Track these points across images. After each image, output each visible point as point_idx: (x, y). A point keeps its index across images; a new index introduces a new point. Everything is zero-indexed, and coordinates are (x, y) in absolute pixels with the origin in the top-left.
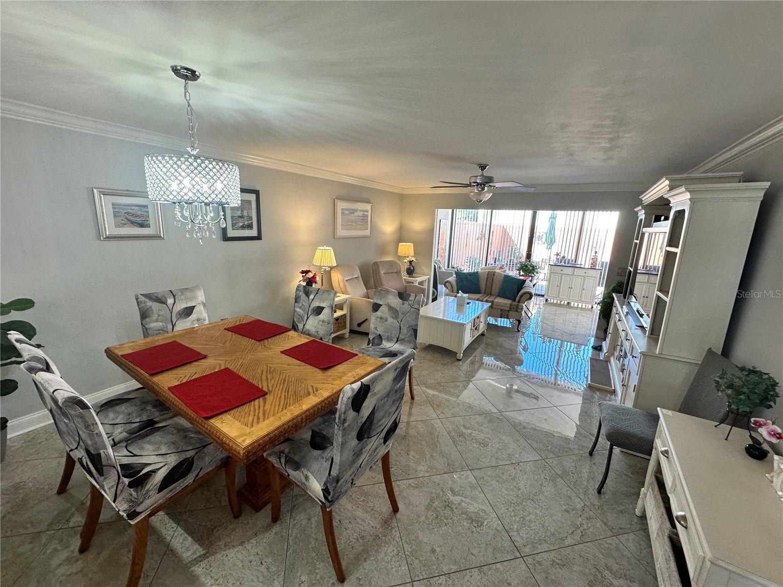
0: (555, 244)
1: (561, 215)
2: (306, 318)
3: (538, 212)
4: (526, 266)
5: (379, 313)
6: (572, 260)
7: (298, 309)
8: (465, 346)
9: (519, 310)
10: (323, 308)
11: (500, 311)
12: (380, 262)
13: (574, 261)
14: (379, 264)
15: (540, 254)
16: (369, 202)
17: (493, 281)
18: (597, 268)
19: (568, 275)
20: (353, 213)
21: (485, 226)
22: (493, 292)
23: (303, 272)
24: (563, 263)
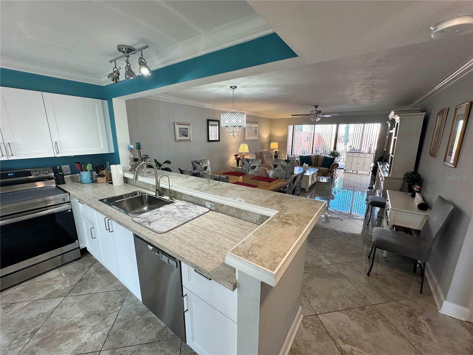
0: (349, 142)
1: (352, 126)
2: (248, 171)
3: (339, 125)
4: (334, 153)
5: (277, 168)
6: (358, 150)
7: (244, 168)
8: (309, 186)
9: (332, 172)
10: (256, 166)
11: (322, 173)
12: (263, 152)
13: (359, 150)
14: (263, 153)
15: (341, 148)
16: (257, 123)
17: (318, 159)
18: (372, 152)
19: (356, 157)
20: (251, 129)
21: (311, 134)
22: (319, 164)
23: (235, 155)
24: (353, 151)
